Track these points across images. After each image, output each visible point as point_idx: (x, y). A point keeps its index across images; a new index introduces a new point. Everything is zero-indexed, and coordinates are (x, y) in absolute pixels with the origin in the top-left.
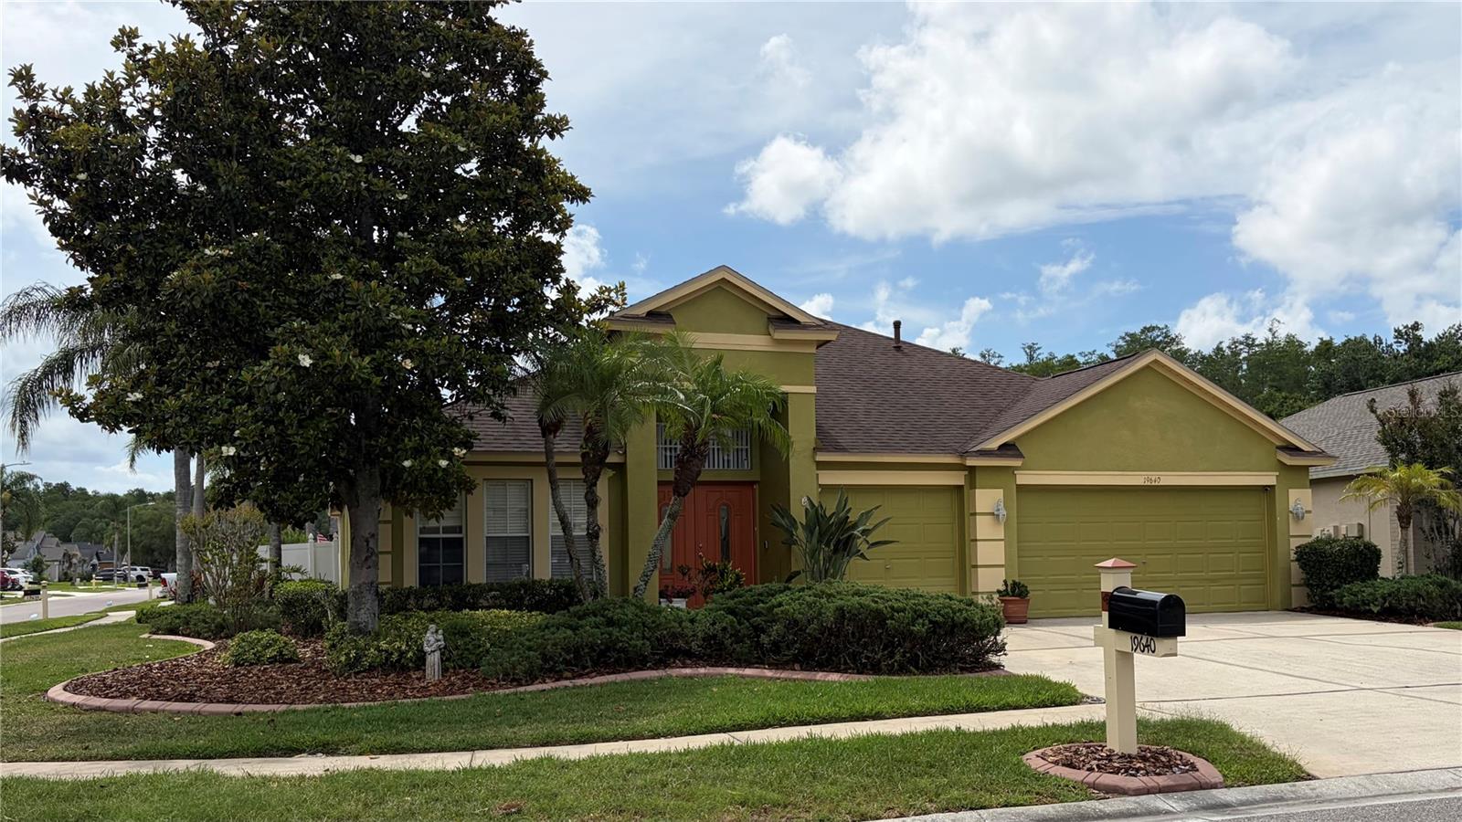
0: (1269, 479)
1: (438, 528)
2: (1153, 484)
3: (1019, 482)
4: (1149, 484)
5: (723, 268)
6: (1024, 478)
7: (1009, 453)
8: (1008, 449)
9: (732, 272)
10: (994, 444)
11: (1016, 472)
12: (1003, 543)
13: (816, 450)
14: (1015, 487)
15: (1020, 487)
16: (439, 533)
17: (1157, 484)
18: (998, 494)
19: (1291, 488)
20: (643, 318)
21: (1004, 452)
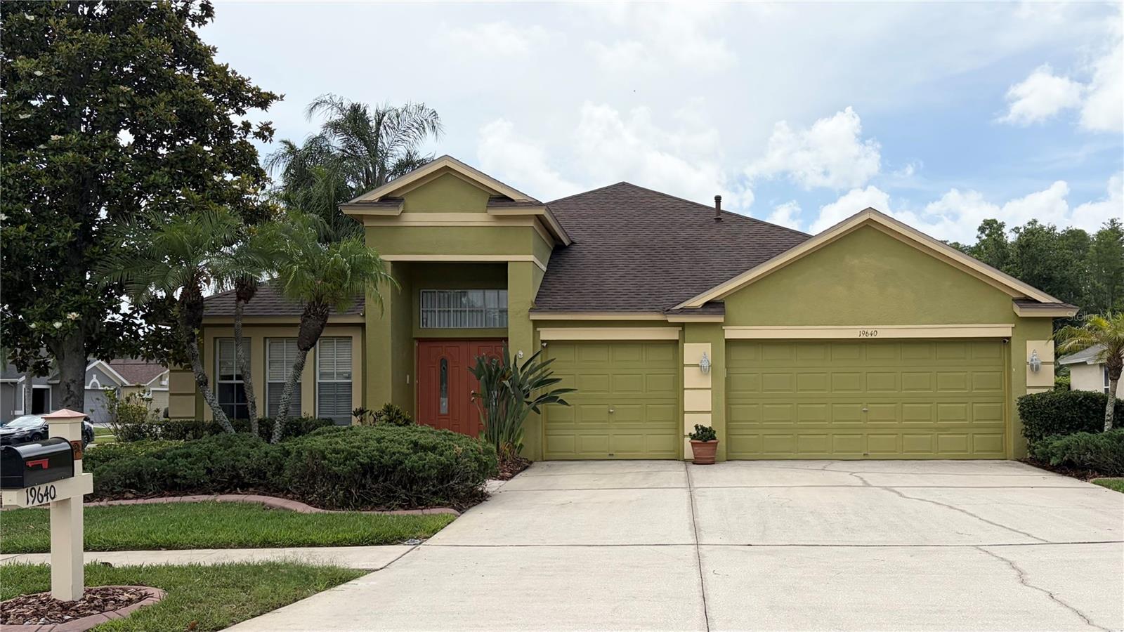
0: (1004, 331)
1: (233, 376)
2: (869, 337)
3: (727, 337)
4: (865, 337)
5: (446, 157)
6: (732, 333)
7: (712, 310)
8: (714, 306)
9: (453, 161)
10: (698, 302)
11: (724, 328)
12: (710, 391)
13: (532, 310)
14: (724, 341)
15: (727, 341)
16: (232, 379)
17: (873, 337)
18: (707, 348)
19: (1029, 340)
20: (375, 203)
21: (708, 310)
